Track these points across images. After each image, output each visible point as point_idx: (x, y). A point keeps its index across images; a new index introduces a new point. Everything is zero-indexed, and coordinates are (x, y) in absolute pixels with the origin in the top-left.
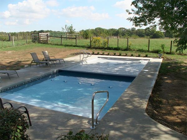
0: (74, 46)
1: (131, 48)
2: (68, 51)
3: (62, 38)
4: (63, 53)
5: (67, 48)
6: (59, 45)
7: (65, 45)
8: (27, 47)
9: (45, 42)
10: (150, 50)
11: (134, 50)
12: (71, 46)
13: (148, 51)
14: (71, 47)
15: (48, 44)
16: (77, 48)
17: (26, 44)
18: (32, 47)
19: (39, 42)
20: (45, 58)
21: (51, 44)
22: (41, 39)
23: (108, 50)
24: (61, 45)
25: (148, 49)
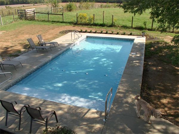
0: (62, 22)
1: (115, 24)
2: (56, 28)
3: (48, 14)
4: (52, 31)
5: (55, 24)
6: (46, 21)
7: (52, 21)
8: (15, 25)
9: (32, 19)
10: (133, 26)
11: (118, 26)
12: (58, 22)
13: (132, 27)
14: (58, 24)
15: (35, 20)
16: (64, 24)
17: (14, 22)
18: (21, 25)
19: (26, 19)
20: (40, 42)
21: (38, 20)
22: (28, 16)
23: (94, 26)
24: (48, 21)
25: (131, 26)
